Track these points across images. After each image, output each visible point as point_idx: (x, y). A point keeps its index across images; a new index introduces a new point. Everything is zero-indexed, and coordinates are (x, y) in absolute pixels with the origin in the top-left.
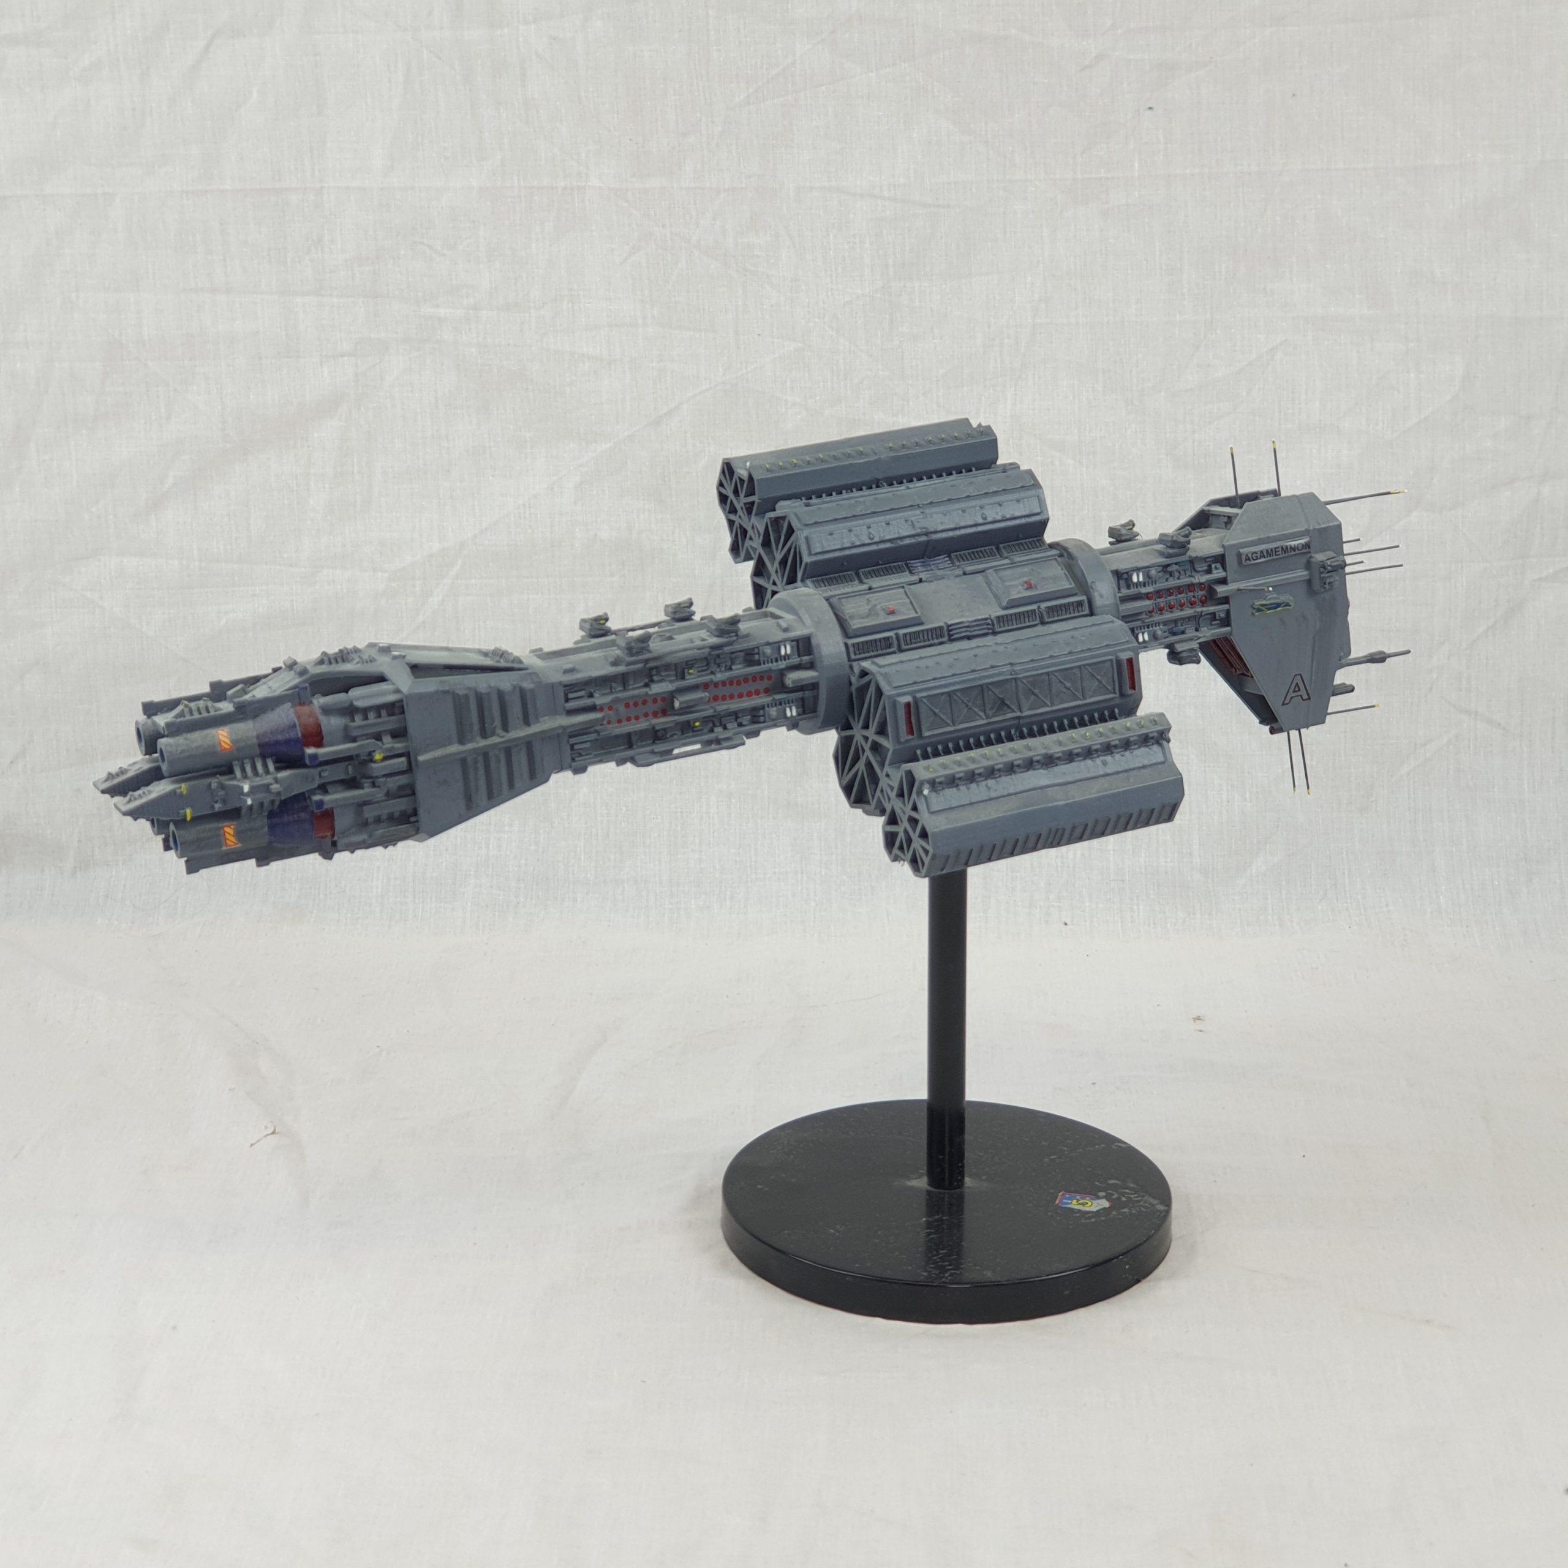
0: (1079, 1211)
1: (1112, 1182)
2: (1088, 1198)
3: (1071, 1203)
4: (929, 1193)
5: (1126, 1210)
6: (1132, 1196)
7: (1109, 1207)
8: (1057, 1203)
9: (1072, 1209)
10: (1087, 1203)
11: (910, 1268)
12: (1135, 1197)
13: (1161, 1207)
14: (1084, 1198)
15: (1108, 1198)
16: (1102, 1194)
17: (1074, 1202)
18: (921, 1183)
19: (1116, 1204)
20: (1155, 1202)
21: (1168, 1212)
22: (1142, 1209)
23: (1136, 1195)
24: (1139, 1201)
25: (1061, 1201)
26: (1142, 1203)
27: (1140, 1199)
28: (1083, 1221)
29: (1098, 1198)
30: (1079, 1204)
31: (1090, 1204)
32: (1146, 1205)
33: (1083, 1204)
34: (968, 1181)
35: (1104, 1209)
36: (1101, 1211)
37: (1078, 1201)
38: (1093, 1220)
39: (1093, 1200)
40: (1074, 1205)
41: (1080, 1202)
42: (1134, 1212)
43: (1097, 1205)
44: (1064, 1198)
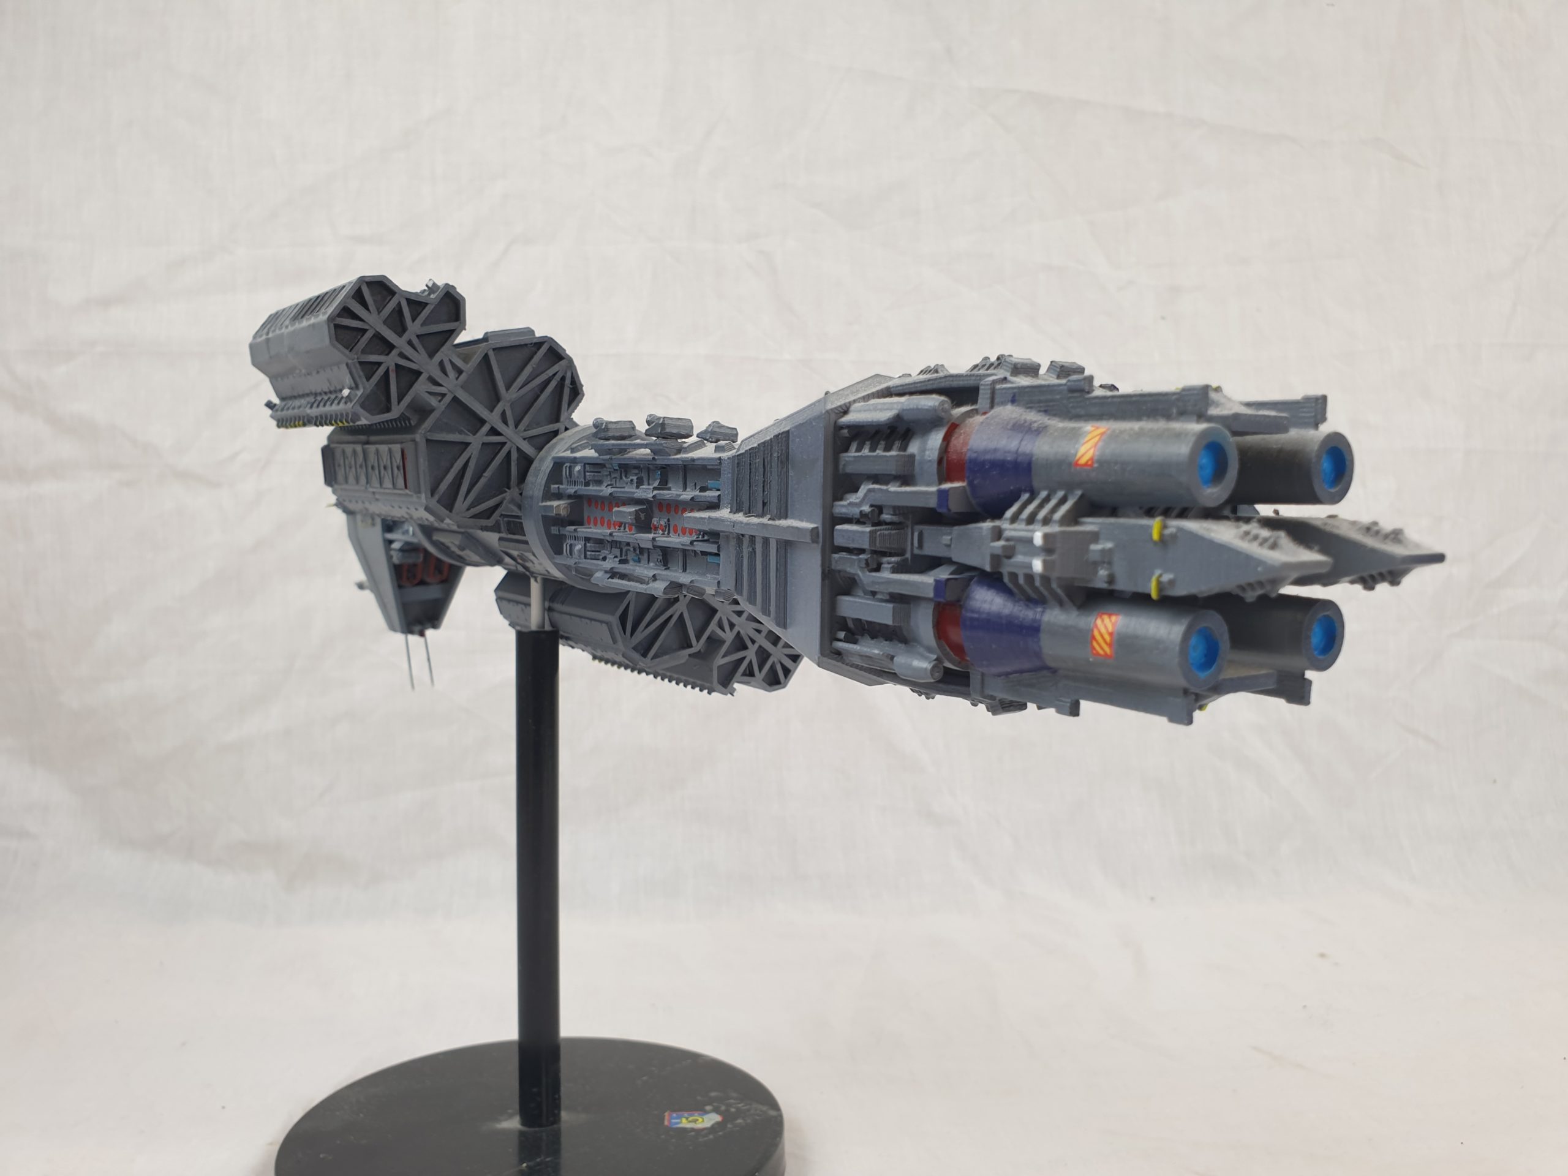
2: (696, 1114)
3: (681, 1123)
4: (522, 1134)
5: (739, 1121)
6: (740, 1105)
7: (723, 1120)
8: (666, 1123)
10: (697, 1120)
12: (743, 1106)
13: (773, 1113)
14: (693, 1114)
15: (716, 1110)
17: (684, 1120)
18: (513, 1124)
19: (727, 1117)
20: (764, 1108)
21: (781, 1116)
22: (757, 1118)
23: (742, 1104)
24: (749, 1110)
25: (669, 1121)
26: (752, 1112)
27: (747, 1107)
29: (706, 1112)
30: (690, 1122)
31: (700, 1120)
32: (758, 1112)
33: (695, 1121)
35: (718, 1123)
36: (715, 1128)
37: (687, 1119)
39: (703, 1115)
40: (684, 1123)
41: (690, 1119)
42: (749, 1121)
43: (708, 1120)
44: (671, 1118)
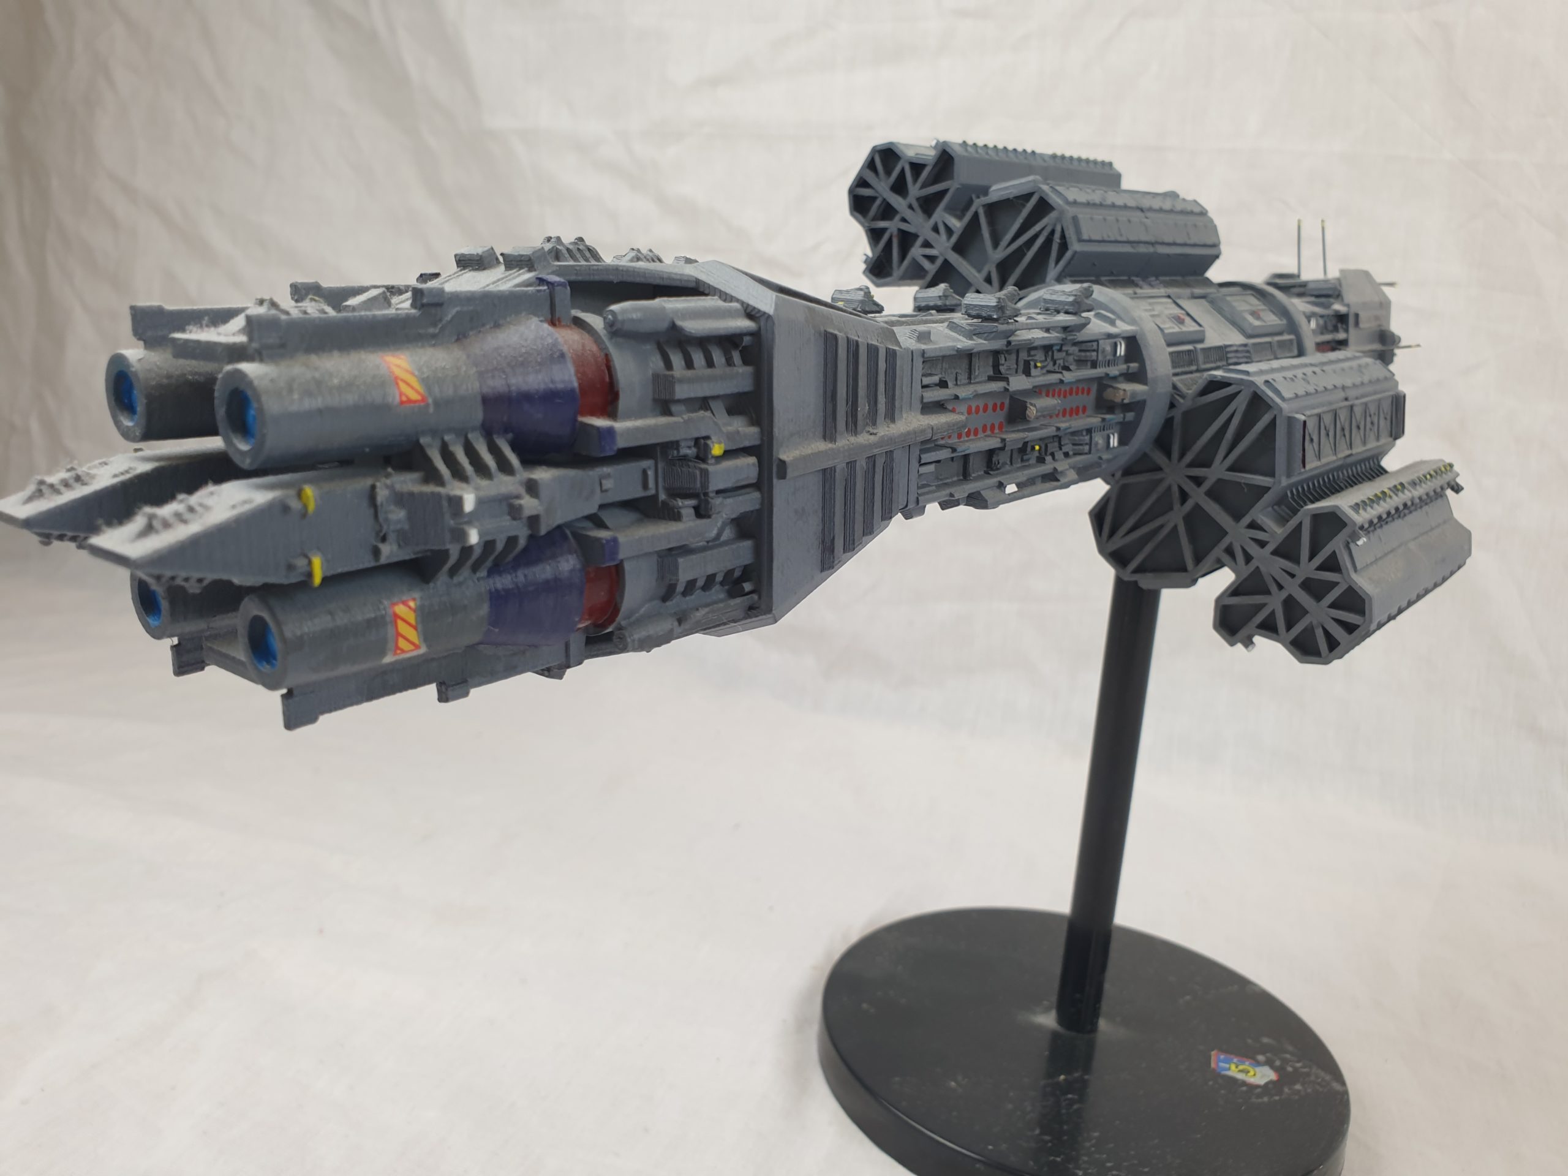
0: (1244, 1083)
1: (1265, 1040)
3: (1229, 1069)
4: (1060, 1034)
5: (1298, 1087)
6: (1297, 1064)
7: (1278, 1081)
8: (1213, 1065)
9: (1233, 1081)
10: (1249, 1072)
11: (1058, 1159)
12: (1301, 1067)
13: (1337, 1086)
14: (1243, 1063)
15: (1270, 1064)
16: (1261, 1058)
18: (1048, 1020)
19: (1285, 1078)
20: (1328, 1077)
21: (1346, 1093)
22: (1318, 1087)
23: (1301, 1064)
24: (1308, 1074)
25: (1217, 1064)
26: (1312, 1078)
27: (1307, 1070)
28: (1254, 1100)
29: (1258, 1064)
30: (1241, 1071)
31: (1252, 1073)
32: (1319, 1080)
33: (1245, 1072)
34: (1103, 1024)
35: (1271, 1082)
36: (1270, 1086)
37: (1236, 1066)
38: (1266, 1099)
39: (1254, 1066)
40: (1235, 1072)
41: (1241, 1067)
42: (1309, 1090)
43: (1261, 1075)
44: (1218, 1060)
